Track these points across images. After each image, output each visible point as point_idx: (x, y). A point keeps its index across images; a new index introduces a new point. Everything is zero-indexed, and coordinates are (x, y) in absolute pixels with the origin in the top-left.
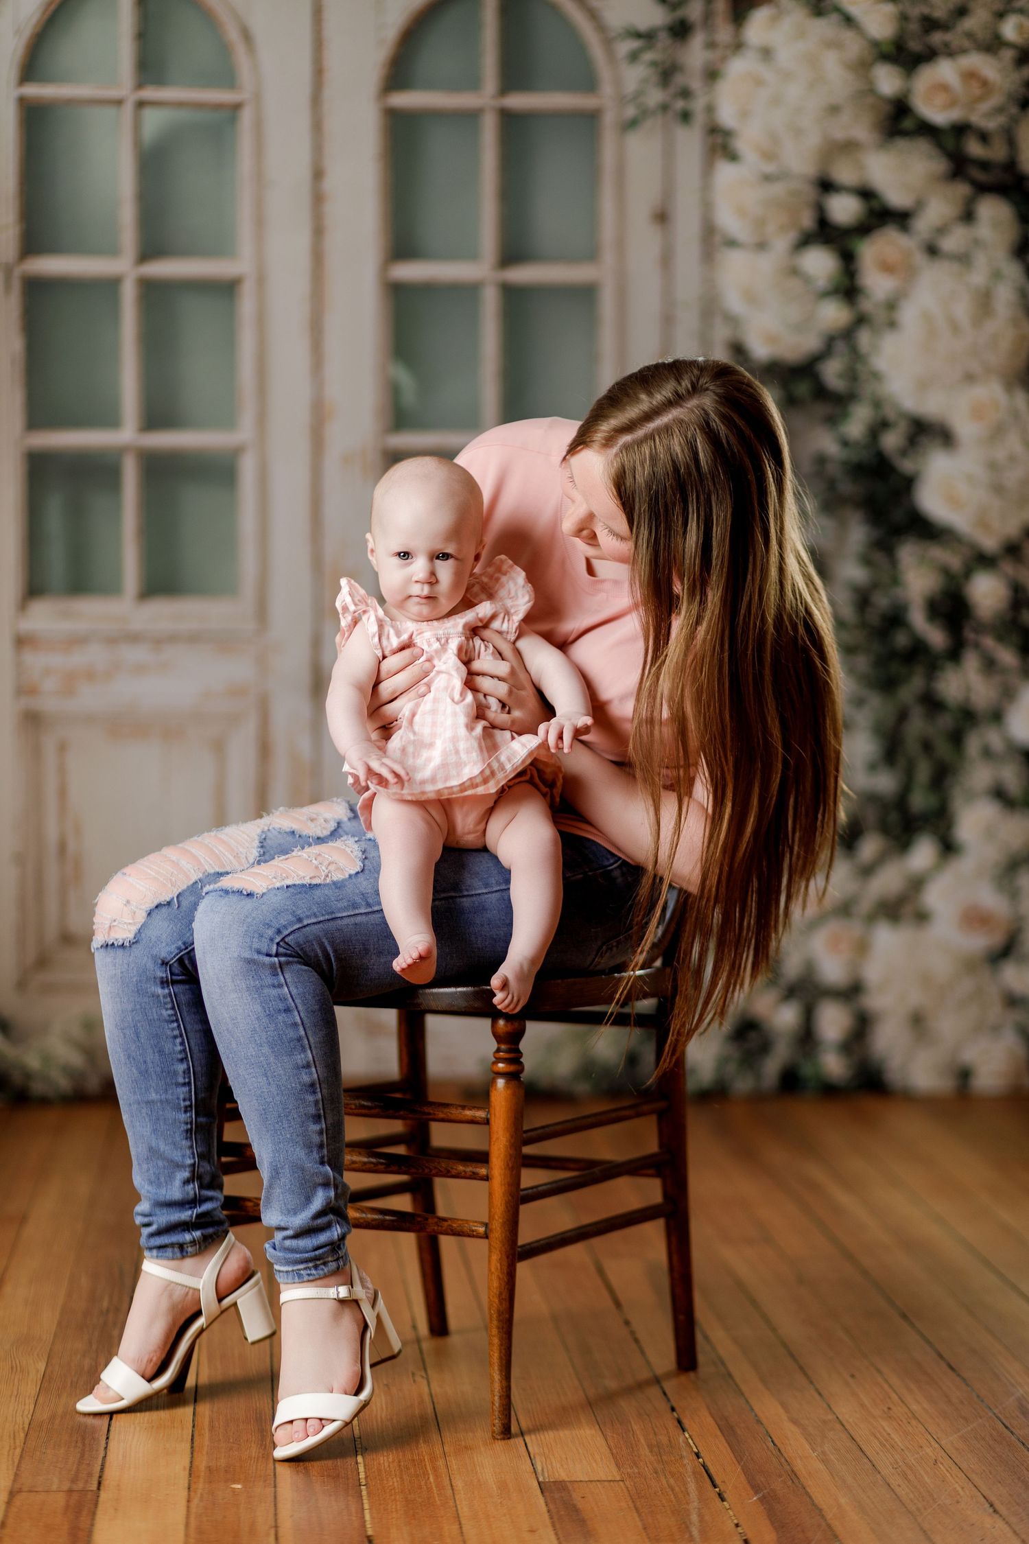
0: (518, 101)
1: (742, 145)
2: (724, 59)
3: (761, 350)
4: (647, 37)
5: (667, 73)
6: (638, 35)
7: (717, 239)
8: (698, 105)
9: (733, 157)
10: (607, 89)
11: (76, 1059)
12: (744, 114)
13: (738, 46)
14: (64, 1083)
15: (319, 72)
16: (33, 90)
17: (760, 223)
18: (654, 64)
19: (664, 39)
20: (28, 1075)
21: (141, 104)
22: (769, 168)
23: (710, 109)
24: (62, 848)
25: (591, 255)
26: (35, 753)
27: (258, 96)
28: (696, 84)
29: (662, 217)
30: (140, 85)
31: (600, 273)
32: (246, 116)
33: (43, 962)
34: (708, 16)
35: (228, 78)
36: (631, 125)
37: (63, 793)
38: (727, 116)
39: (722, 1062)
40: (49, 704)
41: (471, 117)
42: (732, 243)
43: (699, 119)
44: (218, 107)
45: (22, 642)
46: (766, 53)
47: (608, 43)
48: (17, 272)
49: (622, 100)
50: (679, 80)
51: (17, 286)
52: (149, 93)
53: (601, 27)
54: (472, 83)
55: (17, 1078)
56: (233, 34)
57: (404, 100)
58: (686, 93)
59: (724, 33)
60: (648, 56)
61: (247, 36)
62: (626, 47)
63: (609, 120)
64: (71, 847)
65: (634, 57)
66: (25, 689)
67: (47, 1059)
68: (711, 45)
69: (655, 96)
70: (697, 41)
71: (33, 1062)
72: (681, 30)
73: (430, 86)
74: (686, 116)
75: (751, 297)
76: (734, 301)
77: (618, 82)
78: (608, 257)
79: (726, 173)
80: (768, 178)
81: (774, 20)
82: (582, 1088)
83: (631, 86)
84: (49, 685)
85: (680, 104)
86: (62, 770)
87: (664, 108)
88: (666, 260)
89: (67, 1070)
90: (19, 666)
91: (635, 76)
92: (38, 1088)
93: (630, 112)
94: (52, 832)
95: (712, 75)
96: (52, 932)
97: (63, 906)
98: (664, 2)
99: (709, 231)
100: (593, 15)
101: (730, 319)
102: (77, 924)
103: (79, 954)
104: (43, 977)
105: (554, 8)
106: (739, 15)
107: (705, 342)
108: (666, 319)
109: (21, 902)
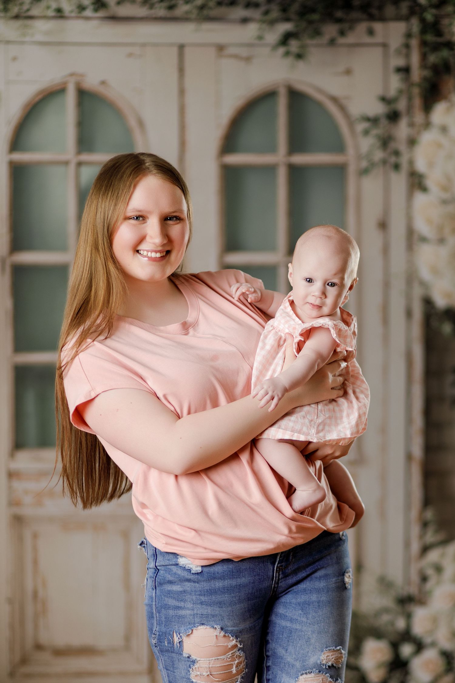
0: (299, 159)
1: (430, 183)
2: (419, 133)
3: (441, 302)
4: (374, 121)
5: (385, 141)
6: (368, 119)
7: (415, 237)
8: (404, 161)
9: (424, 189)
10: (351, 151)
12: (431, 165)
13: (427, 125)
16: (18, 157)
17: (440, 228)
18: (378, 136)
19: (384, 122)
21: (80, 164)
22: (446, 196)
23: (411, 163)
24: (35, 594)
26: (20, 539)
28: (403, 147)
29: (383, 225)
30: (78, 154)
33: (24, 661)
34: (410, 108)
36: (364, 172)
37: (35, 562)
38: (421, 166)
40: (27, 511)
41: (271, 169)
42: (423, 239)
43: (405, 168)
45: (11, 475)
46: (444, 129)
47: (351, 124)
48: (9, 261)
49: (359, 157)
50: (393, 145)
51: (8, 270)
52: (85, 157)
53: (347, 115)
54: (272, 149)
56: (133, 122)
57: (233, 159)
58: (397, 153)
59: (419, 117)
60: (375, 132)
61: (141, 123)
62: (361, 127)
63: (352, 170)
64: (41, 593)
65: (366, 132)
66: (14, 503)
68: (411, 125)
69: (379, 155)
70: (403, 123)
72: (394, 117)
73: (248, 150)
74: (397, 167)
75: (435, 271)
76: (425, 273)
77: (357, 147)
79: (420, 199)
80: (445, 202)
81: (448, 110)
83: (365, 149)
84: (28, 500)
85: (393, 159)
86: (35, 549)
87: (384, 162)
88: (386, 250)
90: (10, 488)
91: (367, 143)
93: (364, 164)
94: (29, 585)
95: (412, 142)
96: (29, 643)
97: (36, 627)
98: (384, 99)
99: (410, 232)
100: (343, 108)
101: (423, 284)
102: (44, 638)
103: (46, 656)
104: (24, 670)
105: (319, 105)
106: (428, 107)
107: (409, 298)
108: (387, 285)
109: (12, 627)
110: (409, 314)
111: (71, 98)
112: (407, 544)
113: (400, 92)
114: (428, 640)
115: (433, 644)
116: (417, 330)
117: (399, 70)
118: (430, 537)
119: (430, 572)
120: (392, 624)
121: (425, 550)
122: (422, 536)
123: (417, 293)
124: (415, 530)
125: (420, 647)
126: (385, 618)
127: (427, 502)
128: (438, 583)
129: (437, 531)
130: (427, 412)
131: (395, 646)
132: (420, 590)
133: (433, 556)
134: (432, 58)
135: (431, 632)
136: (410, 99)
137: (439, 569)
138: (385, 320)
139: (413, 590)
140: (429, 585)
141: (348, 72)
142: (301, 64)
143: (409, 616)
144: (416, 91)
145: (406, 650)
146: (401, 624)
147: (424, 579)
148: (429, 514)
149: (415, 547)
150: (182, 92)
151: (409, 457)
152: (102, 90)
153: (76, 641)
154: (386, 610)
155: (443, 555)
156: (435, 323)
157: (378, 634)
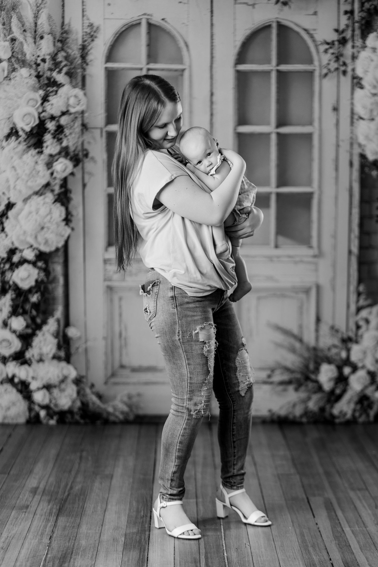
0: (283, 67)
1: (364, 83)
2: (359, 52)
3: (371, 157)
4: (331, 44)
5: (338, 57)
6: (328, 43)
7: (356, 117)
8: (349, 69)
9: (362, 87)
10: (316, 63)
11: (126, 409)
12: (366, 72)
13: (364, 47)
14: (121, 417)
15: (212, 57)
16: (110, 65)
17: (371, 111)
18: (333, 54)
19: (337, 45)
20: (109, 413)
21: (149, 70)
22: (374, 91)
23: (353, 70)
24: (120, 334)
25: (311, 123)
26: (111, 301)
27: (190, 67)
28: (349, 61)
29: (336, 109)
30: (148, 64)
31: (314, 129)
32: (186, 74)
33: (113, 375)
34: (353, 36)
35: (180, 60)
36: (325, 76)
37: (120, 315)
38: (359, 72)
39: (354, 411)
40: (116, 284)
41: (267, 73)
42: (361, 118)
43: (350, 74)
44: (176, 70)
45: (105, 262)
46: (374, 49)
47: (316, 46)
48: (104, 130)
49: (321, 66)
50: (342, 59)
51: (104, 135)
52: (152, 66)
53: (314, 41)
54: (268, 61)
55: (105, 415)
56: (182, 44)
57: (243, 67)
58: (345, 64)
59: (359, 42)
60: (331, 51)
61: (187, 46)
62: (322, 48)
63: (317, 74)
64: (124, 334)
65: (326, 51)
66: (107, 279)
67: (115, 409)
68: (354, 47)
69: (333, 66)
70: (349, 45)
71: (110, 410)
72: (343, 42)
73: (252, 63)
74: (345, 73)
75: (367, 138)
76: (361, 140)
77: (320, 61)
78: (316, 124)
79: (359, 93)
80: (374, 95)
82: (304, 420)
83: (325, 62)
84: (116, 277)
85: (343, 68)
86: (120, 307)
87: (337, 69)
88: (337, 124)
89: (122, 413)
90: (105, 270)
91: (326, 58)
92: (112, 418)
93: (325, 71)
94: (117, 329)
95: (354, 58)
96: (117, 364)
97: (121, 355)
98: (337, 31)
99: (352, 113)
100: (312, 36)
101: (360, 145)
102: (125, 361)
103: (126, 372)
104: (113, 380)
105: (298, 33)
106: (364, 36)
107: (351, 155)
108: (338, 146)
109: (106, 354)
110: (351, 164)
111: (144, 28)
112: (348, 306)
113: (347, 26)
114: (360, 365)
115: (363, 367)
116: (356, 174)
117: (346, 12)
118: (362, 302)
119: (362, 323)
120: (338, 354)
121: (359, 310)
122: (358, 301)
123: (357, 151)
124: (353, 297)
125: (355, 368)
126: (334, 351)
127: (360, 281)
128: (367, 329)
129: (366, 299)
130: (361, 225)
131: (340, 368)
132: (356, 335)
133: (364, 313)
134: (367, 5)
135: (362, 360)
136: (353, 31)
137: (367, 321)
138: (337, 169)
139: (352, 334)
140: (360, 332)
141: (315, 13)
142: (286, 8)
143: (348, 350)
144: (357, 25)
145: (347, 370)
146: (344, 355)
147: (358, 327)
148: (361, 288)
149: (353, 308)
150: (212, 25)
151: (350, 252)
152: (163, 24)
153: (145, 363)
154: (335, 346)
155: (370, 313)
156: (367, 170)
157: (329, 361)
